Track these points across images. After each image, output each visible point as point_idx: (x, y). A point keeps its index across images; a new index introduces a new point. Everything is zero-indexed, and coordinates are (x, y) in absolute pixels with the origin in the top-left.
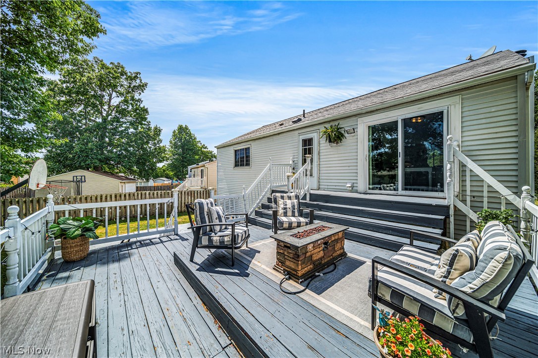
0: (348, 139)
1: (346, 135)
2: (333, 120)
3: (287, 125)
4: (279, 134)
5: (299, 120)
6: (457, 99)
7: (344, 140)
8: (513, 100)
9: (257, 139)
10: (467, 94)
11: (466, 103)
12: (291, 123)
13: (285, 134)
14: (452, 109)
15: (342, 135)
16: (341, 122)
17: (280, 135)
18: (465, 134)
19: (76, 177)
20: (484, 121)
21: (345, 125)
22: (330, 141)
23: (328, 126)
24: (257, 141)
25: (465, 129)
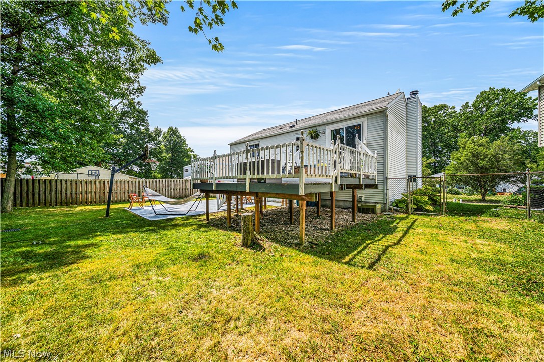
0: (321, 137)
1: (320, 135)
2: (314, 127)
3: (285, 128)
4: (280, 134)
5: (294, 126)
6: (365, 118)
7: (319, 137)
8: (382, 120)
9: (265, 138)
10: (369, 117)
11: (369, 120)
12: (288, 128)
13: (284, 134)
14: (364, 123)
15: (318, 135)
16: (318, 128)
17: (282, 135)
18: (368, 134)
19: (91, 171)
20: (374, 129)
21: (320, 129)
22: (312, 138)
23: (311, 129)
24: (265, 139)
25: (368, 130)
